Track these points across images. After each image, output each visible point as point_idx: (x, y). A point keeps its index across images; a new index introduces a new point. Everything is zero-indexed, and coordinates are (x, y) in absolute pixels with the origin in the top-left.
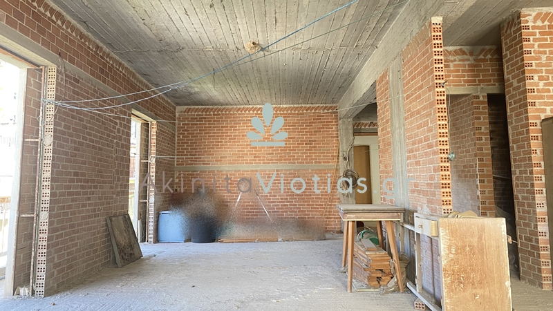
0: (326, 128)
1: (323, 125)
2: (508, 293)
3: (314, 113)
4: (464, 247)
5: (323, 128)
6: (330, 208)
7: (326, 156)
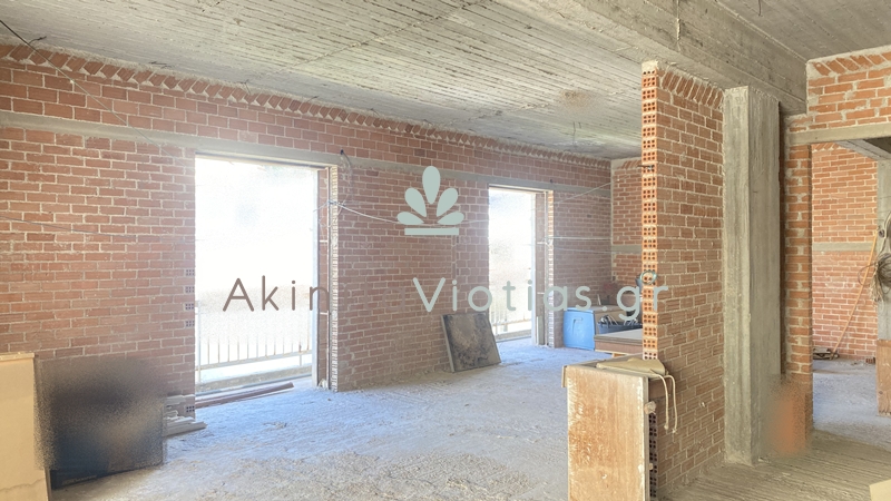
0: (857, 178)
1: (850, 173)
2: (640, 481)
3: (833, 153)
4: (592, 409)
5: (851, 178)
6: (860, 319)
7: (856, 228)
